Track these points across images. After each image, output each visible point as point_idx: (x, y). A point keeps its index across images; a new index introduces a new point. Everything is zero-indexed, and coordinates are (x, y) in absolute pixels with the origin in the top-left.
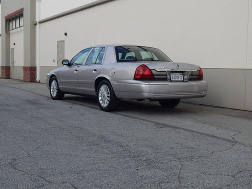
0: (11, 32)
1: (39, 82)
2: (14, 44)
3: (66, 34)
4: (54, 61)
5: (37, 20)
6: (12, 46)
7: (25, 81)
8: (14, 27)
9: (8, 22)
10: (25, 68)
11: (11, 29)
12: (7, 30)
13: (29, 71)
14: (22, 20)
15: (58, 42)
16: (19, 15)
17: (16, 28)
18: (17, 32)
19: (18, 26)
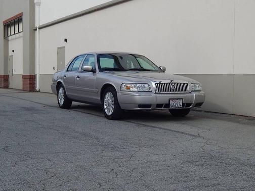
0: (10, 38)
1: (39, 91)
2: (13, 51)
3: (66, 40)
4: (54, 68)
5: (37, 25)
6: (10, 53)
7: (24, 91)
8: (13, 33)
9: (6, 28)
10: (24, 77)
11: (9, 35)
12: (6, 36)
13: (29, 80)
14: (21, 25)
15: (58, 48)
16: (18, 20)
17: (15, 34)
18: (16, 38)
19: (17, 32)
